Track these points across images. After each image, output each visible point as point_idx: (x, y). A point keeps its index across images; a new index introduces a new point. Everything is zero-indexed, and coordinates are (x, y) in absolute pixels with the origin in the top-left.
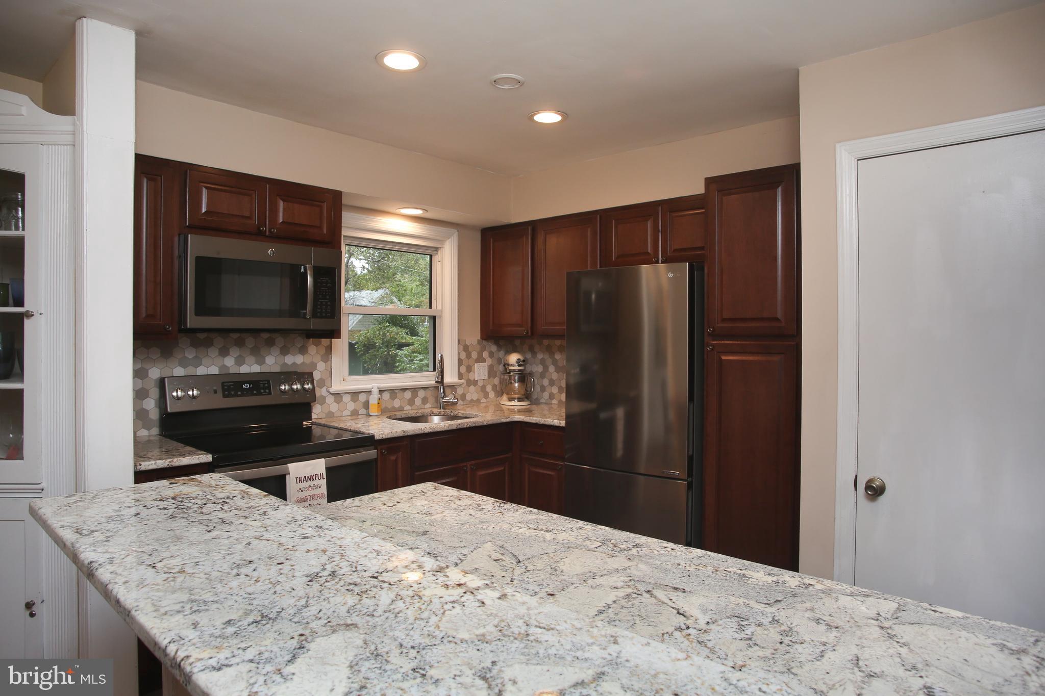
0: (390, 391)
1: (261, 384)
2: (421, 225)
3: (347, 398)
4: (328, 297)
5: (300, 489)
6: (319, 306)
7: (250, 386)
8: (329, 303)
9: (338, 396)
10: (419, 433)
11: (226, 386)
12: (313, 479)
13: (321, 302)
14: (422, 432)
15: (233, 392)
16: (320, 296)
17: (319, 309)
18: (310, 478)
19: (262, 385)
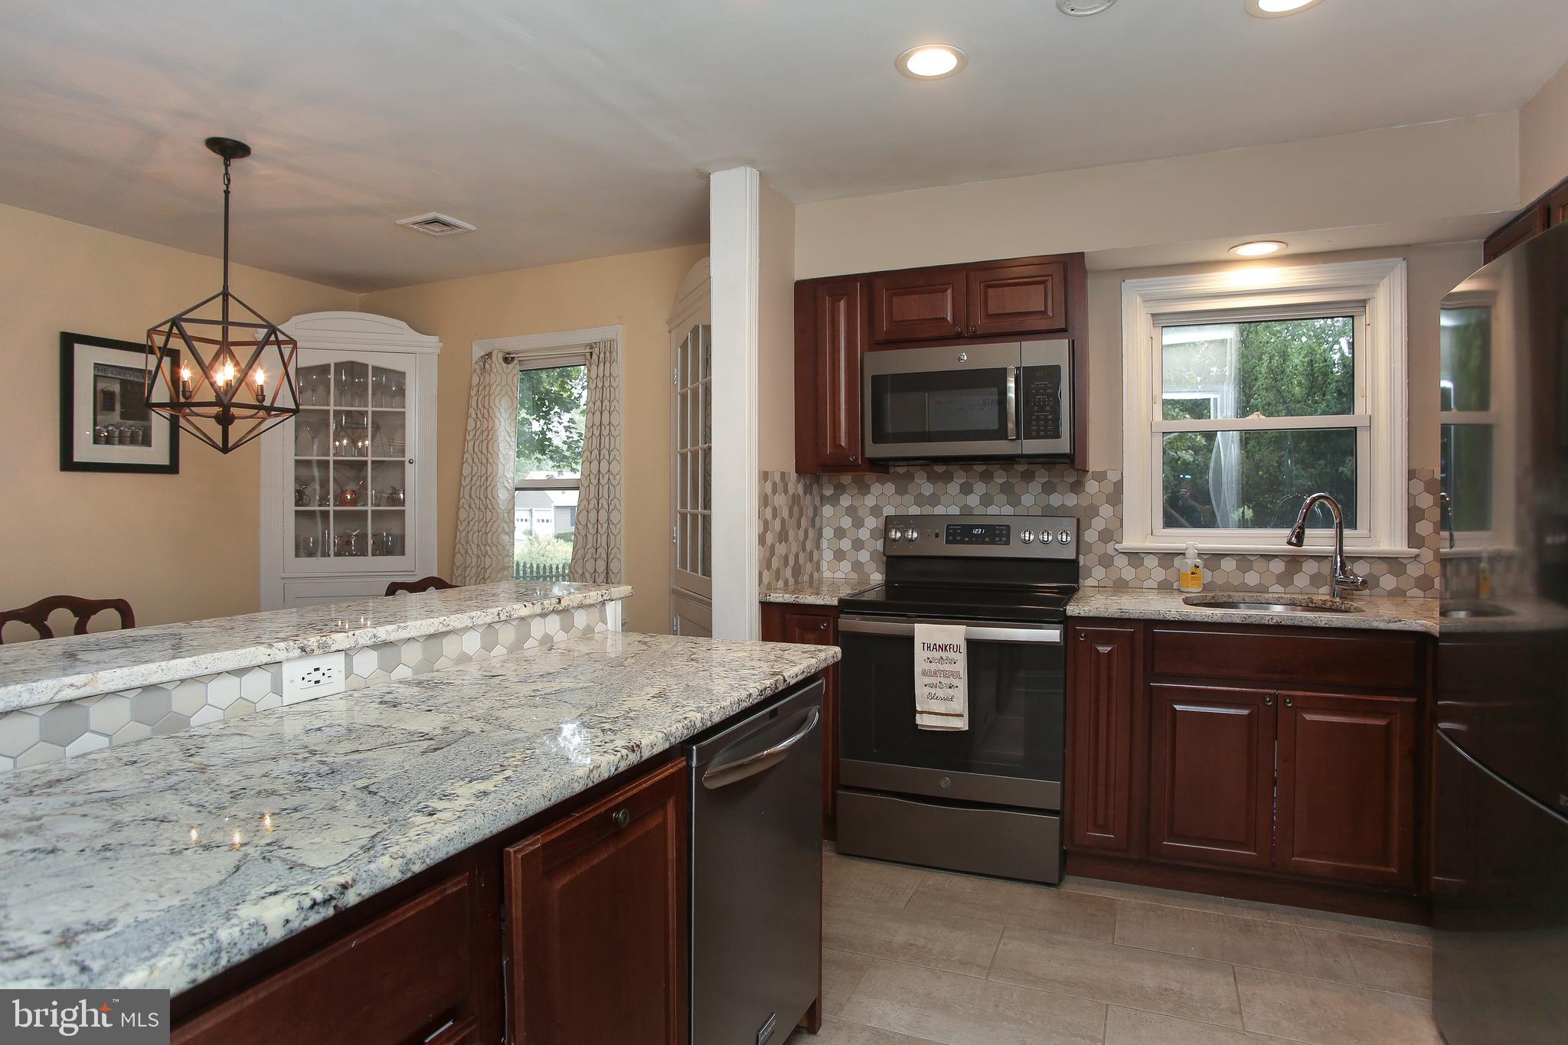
0: (1238, 558)
1: (997, 529)
2: (1307, 267)
3: (1151, 562)
4: (1048, 408)
5: (929, 659)
6: (1034, 423)
7: (982, 531)
8: (1050, 417)
9: (1135, 557)
10: (1153, 617)
11: (951, 529)
12: (946, 648)
13: (1038, 416)
14: (1161, 617)
15: (958, 538)
16: (1036, 408)
17: (1034, 426)
18: (944, 648)
19: (998, 532)
